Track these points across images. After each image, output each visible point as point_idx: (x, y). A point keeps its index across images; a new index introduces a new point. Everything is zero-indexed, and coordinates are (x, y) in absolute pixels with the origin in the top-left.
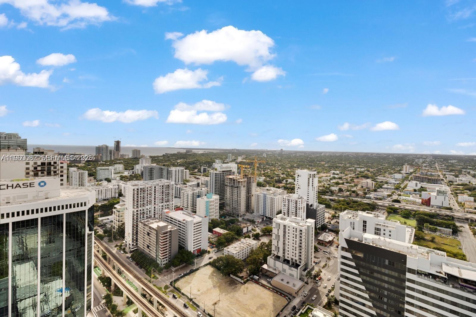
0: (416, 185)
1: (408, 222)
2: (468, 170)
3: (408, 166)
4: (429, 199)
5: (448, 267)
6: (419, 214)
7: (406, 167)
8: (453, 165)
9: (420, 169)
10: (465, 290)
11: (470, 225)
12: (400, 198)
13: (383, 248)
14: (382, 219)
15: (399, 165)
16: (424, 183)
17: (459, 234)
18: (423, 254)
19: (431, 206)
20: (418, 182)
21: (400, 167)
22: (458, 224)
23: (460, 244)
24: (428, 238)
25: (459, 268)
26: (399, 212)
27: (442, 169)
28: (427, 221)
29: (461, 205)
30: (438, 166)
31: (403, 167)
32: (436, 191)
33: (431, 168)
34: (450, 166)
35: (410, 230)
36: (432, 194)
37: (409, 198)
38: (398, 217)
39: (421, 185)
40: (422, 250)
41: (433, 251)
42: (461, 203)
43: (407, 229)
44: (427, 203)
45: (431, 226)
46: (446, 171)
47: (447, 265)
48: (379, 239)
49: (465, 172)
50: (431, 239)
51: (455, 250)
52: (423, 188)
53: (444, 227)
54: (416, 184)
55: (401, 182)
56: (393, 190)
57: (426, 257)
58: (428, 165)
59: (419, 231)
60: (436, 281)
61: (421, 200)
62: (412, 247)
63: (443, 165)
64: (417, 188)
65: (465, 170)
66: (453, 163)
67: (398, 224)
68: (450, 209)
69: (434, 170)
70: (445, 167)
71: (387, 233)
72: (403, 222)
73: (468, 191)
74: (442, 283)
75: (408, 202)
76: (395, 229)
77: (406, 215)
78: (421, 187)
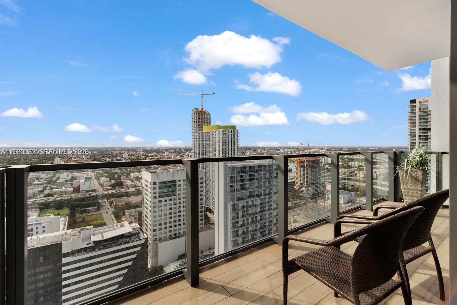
0: (68, 176)
1: (62, 212)
2: (105, 158)
3: (59, 159)
4: (79, 186)
5: (95, 236)
6: (71, 201)
7: (58, 160)
8: (95, 155)
9: (70, 161)
10: (106, 248)
11: (108, 199)
12: (53, 192)
13: (36, 246)
14: (34, 217)
15: (50, 159)
16: (75, 173)
17: (101, 209)
18: (76, 234)
19: (81, 192)
20: (69, 173)
21: (51, 161)
22: (100, 201)
23: (102, 215)
24: (79, 220)
25: (102, 233)
26: (53, 205)
27: (88, 159)
28: (78, 206)
29: (102, 185)
30: (85, 157)
31: (54, 161)
32: (84, 178)
33: (79, 159)
34: (93, 156)
35: (63, 219)
36: (81, 181)
37: (61, 189)
38: (51, 210)
39: (72, 175)
40: (75, 231)
41: (84, 229)
42: (102, 184)
43: (61, 219)
44: (77, 190)
45: (81, 209)
46: (91, 160)
47: (94, 235)
48: (32, 239)
49: (103, 159)
50: (82, 220)
51: (99, 222)
52: (73, 177)
53: (92, 207)
54: (68, 174)
55: (52, 176)
56: (45, 185)
57: (78, 236)
58: (77, 156)
59: (72, 216)
60: (87, 252)
61: (72, 189)
62: (66, 233)
63: (89, 156)
64: (68, 179)
65: (103, 158)
66: (95, 154)
67: (52, 216)
68: (94, 190)
69: (82, 160)
70: (90, 157)
71: (40, 230)
72: (57, 213)
73: (106, 174)
74: (91, 251)
75: (61, 194)
76: (48, 223)
77: (59, 206)
78: (72, 177)
